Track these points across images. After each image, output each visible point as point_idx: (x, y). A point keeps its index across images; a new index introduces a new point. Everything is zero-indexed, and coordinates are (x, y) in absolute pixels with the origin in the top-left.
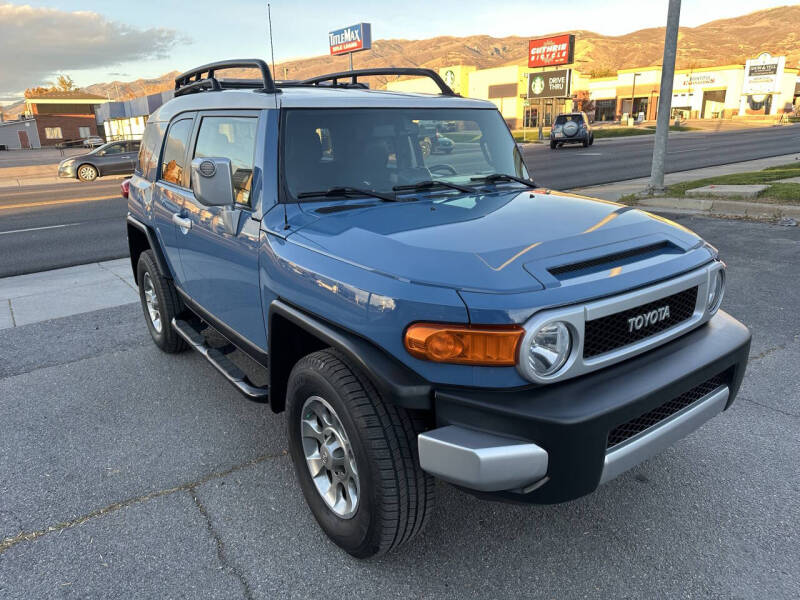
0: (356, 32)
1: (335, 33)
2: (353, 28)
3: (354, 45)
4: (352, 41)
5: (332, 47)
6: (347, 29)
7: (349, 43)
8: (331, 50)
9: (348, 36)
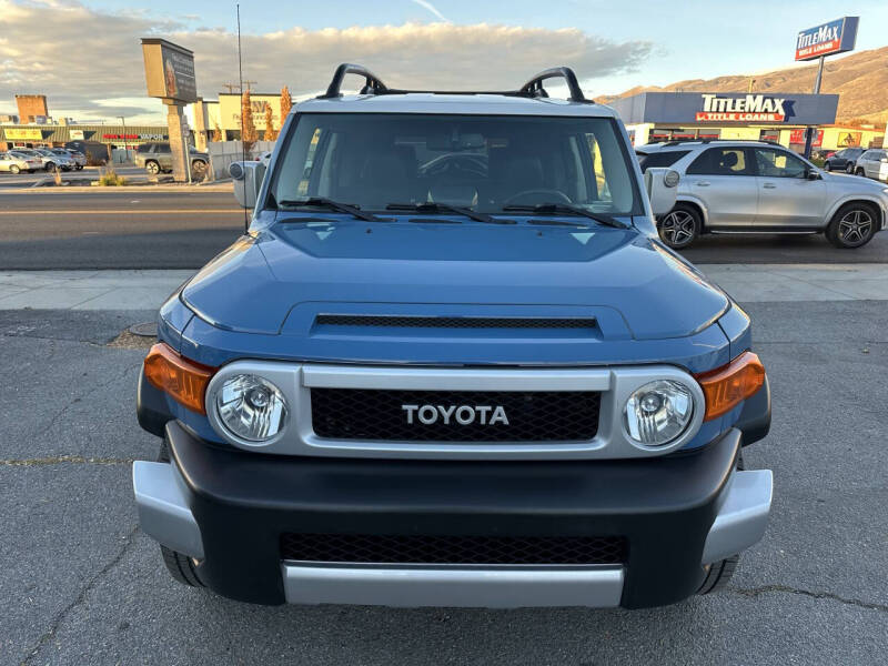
0: (835, 30)
1: (806, 33)
2: (831, 25)
3: (829, 46)
4: (828, 41)
5: (798, 50)
6: (823, 27)
7: (821, 43)
8: (798, 53)
9: (822, 35)
